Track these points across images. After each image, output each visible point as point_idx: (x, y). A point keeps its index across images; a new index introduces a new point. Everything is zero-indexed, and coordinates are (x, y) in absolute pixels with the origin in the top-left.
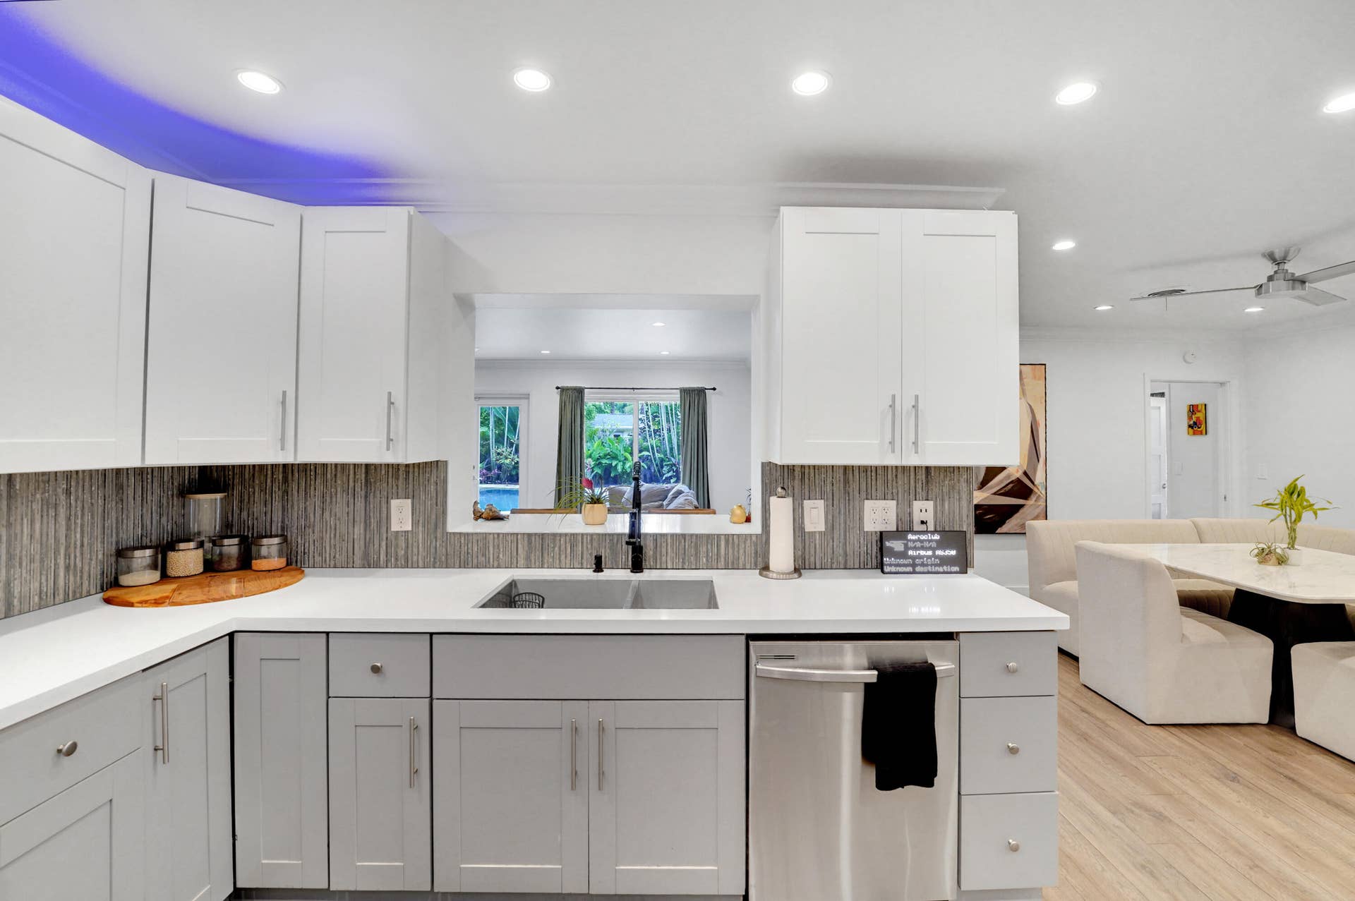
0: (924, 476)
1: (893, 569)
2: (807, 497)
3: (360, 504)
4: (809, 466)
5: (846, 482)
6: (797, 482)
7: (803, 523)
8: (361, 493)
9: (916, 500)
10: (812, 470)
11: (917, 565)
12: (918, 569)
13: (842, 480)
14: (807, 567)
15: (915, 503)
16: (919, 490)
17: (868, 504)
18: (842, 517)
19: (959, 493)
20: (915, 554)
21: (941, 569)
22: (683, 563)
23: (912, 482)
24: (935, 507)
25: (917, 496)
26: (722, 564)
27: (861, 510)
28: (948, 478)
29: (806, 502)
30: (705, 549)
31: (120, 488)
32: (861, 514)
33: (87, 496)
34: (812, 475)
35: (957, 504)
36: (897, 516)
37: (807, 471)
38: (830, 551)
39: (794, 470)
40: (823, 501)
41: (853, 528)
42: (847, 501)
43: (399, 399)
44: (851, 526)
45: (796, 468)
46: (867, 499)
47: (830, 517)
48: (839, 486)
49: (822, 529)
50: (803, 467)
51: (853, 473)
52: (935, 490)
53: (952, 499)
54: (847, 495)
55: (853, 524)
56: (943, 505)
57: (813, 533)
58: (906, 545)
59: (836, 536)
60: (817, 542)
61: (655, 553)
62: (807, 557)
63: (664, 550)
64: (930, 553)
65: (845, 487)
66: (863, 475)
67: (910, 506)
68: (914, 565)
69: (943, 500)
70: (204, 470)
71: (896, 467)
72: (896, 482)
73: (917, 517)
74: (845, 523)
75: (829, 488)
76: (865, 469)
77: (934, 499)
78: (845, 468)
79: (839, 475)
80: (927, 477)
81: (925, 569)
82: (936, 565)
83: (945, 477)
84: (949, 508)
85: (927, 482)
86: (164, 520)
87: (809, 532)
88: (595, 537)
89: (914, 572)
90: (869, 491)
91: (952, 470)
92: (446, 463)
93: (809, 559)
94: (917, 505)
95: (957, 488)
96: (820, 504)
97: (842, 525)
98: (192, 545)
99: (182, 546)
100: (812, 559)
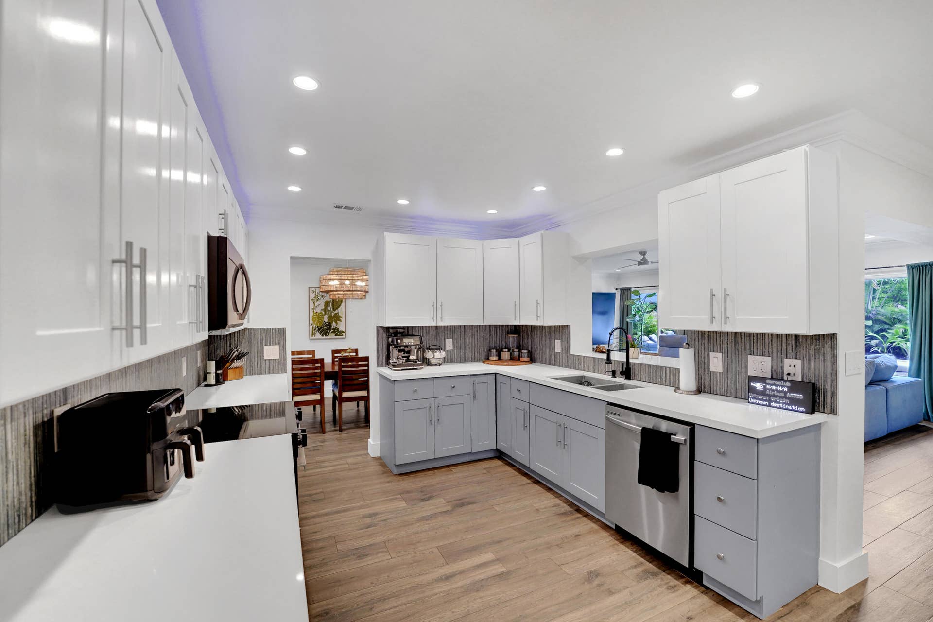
0: (793, 342)
1: (755, 401)
2: (712, 350)
3: (548, 341)
4: (713, 332)
5: (736, 342)
6: (706, 341)
7: (709, 366)
8: (548, 337)
9: (787, 358)
10: (715, 334)
11: (772, 402)
12: (773, 404)
13: (734, 341)
14: (712, 392)
15: (785, 360)
16: (790, 350)
17: (751, 358)
18: (734, 365)
19: (824, 356)
20: (771, 394)
21: (790, 407)
22: (650, 380)
23: (784, 345)
24: (803, 364)
25: (788, 355)
26: (667, 383)
27: (746, 361)
28: (814, 344)
29: (711, 354)
30: (659, 374)
31: (490, 331)
32: (746, 363)
33: (482, 333)
34: (715, 337)
35: (821, 363)
36: (772, 368)
37: (712, 335)
38: (726, 385)
39: (704, 334)
40: (721, 354)
41: (741, 372)
42: (737, 355)
43: (540, 302)
44: (740, 371)
45: (705, 333)
46: (750, 354)
47: (726, 364)
48: (731, 346)
49: (721, 371)
50: (709, 332)
51: (741, 337)
52: (803, 352)
53: (817, 360)
54: (737, 351)
55: (741, 369)
56: (809, 364)
57: (715, 373)
58: (765, 387)
59: (730, 376)
60: (718, 378)
61: (638, 372)
62: (712, 387)
63: (642, 372)
64: (782, 395)
65: (735, 346)
66: (748, 338)
67: (782, 362)
68: (770, 401)
69: (809, 360)
70: (515, 326)
71: (772, 334)
72: (772, 345)
73: (787, 370)
74: (736, 368)
75: (725, 345)
76: (749, 335)
77: (802, 358)
78: (736, 334)
79: (732, 338)
80: (796, 342)
81: (778, 405)
82: (786, 404)
83: (811, 343)
84: (815, 366)
85: (796, 346)
86: (503, 342)
87: (713, 372)
88: (616, 362)
89: (770, 406)
90: (752, 349)
91: (817, 338)
92: (569, 326)
93: (713, 388)
94: (787, 362)
95: (822, 351)
96: (720, 355)
97: (734, 370)
98: (506, 350)
99: (504, 350)
100: (715, 388)
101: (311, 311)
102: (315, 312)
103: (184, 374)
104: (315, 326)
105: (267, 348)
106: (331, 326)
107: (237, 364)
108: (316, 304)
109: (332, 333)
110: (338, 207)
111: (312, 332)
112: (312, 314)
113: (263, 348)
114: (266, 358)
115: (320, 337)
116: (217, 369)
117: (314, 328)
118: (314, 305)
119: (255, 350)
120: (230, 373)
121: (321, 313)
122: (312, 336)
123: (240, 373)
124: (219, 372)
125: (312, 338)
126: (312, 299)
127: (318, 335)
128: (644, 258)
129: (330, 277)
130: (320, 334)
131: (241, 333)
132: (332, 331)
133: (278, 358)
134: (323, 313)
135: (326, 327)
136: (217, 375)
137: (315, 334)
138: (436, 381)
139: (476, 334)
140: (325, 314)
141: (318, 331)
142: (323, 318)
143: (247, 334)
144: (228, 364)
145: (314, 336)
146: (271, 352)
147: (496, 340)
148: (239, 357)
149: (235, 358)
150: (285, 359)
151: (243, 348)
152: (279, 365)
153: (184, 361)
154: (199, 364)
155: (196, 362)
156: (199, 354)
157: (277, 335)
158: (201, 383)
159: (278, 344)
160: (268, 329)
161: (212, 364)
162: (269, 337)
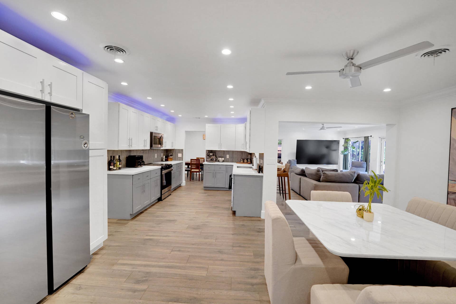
103: (156, 157)
105: (179, 154)
107: (170, 157)
114: (178, 157)
116: (165, 158)
119: (176, 155)
120: (169, 159)
123: (172, 160)
124: (166, 158)
128: (323, 126)
131: (173, 150)
133: (181, 157)
136: (165, 159)
138: (215, 165)
139: (237, 154)
143: (175, 150)
146: (180, 155)
147: (244, 156)
148: (171, 155)
149: (170, 156)
150: (183, 157)
151: (174, 154)
152: (182, 159)
153: (156, 155)
154: (162, 156)
155: (161, 156)
156: (162, 154)
157: (181, 151)
158: (162, 161)
159: (182, 153)
160: (179, 149)
161: (164, 157)
162: (179, 151)
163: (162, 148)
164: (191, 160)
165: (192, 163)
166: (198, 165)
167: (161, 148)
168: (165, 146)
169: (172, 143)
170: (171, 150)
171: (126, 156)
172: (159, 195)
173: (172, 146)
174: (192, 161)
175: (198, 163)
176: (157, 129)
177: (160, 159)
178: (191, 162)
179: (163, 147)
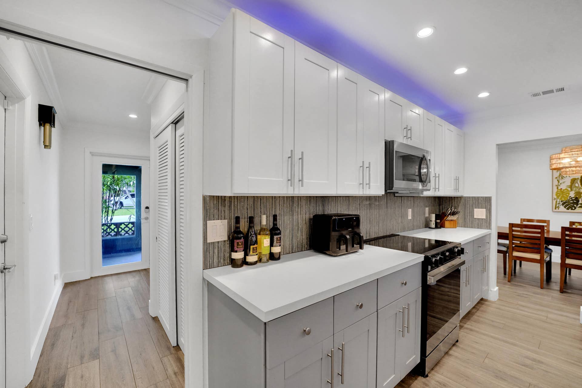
101: (555, 188)
102: (559, 188)
103: (410, 217)
104: (558, 200)
105: (476, 210)
106: (578, 201)
107: (451, 218)
108: (561, 182)
109: (580, 207)
110: (535, 95)
111: (556, 206)
112: (555, 190)
113: (474, 210)
114: (475, 217)
115: (565, 210)
116: (436, 219)
117: (558, 202)
118: (559, 182)
119: (468, 212)
120: (447, 223)
121: (566, 189)
122: (556, 209)
123: (455, 225)
124: (438, 221)
125: (555, 210)
126: (556, 178)
127: (562, 208)
129: (562, 156)
130: (565, 207)
131: (459, 199)
132: (579, 205)
133: (484, 217)
134: (569, 189)
135: (572, 202)
136: (436, 223)
137: (558, 207)
140: (572, 190)
141: (563, 204)
142: (569, 194)
143: (463, 200)
144: (446, 217)
145: (557, 209)
146: (480, 213)
148: (453, 214)
149: (450, 214)
150: (490, 220)
151: (460, 209)
152: (486, 223)
153: (410, 211)
154: (427, 215)
155: (424, 214)
156: (427, 209)
157: (485, 203)
158: (427, 226)
159: (486, 208)
160: (478, 197)
161: (433, 216)
162: (478, 203)
163: (426, 194)
164: (512, 225)
165: (514, 233)
166: (537, 242)
167: (422, 193)
168: (437, 187)
169: (457, 179)
170: (450, 199)
171: (308, 216)
172: (414, 359)
173: (457, 189)
174: (514, 228)
175: (539, 235)
176: (409, 136)
177: (422, 221)
178: (511, 230)
179: (429, 190)
